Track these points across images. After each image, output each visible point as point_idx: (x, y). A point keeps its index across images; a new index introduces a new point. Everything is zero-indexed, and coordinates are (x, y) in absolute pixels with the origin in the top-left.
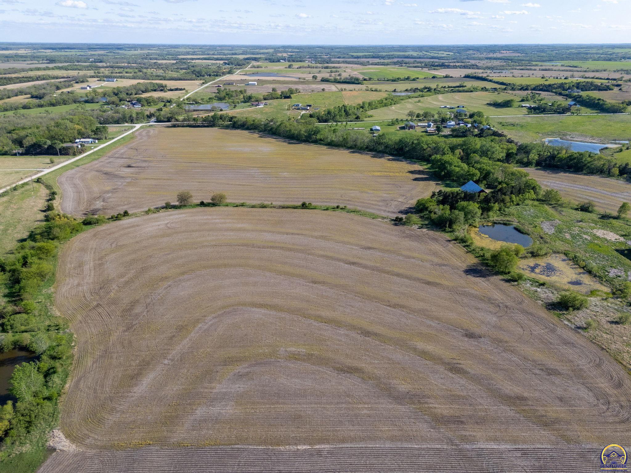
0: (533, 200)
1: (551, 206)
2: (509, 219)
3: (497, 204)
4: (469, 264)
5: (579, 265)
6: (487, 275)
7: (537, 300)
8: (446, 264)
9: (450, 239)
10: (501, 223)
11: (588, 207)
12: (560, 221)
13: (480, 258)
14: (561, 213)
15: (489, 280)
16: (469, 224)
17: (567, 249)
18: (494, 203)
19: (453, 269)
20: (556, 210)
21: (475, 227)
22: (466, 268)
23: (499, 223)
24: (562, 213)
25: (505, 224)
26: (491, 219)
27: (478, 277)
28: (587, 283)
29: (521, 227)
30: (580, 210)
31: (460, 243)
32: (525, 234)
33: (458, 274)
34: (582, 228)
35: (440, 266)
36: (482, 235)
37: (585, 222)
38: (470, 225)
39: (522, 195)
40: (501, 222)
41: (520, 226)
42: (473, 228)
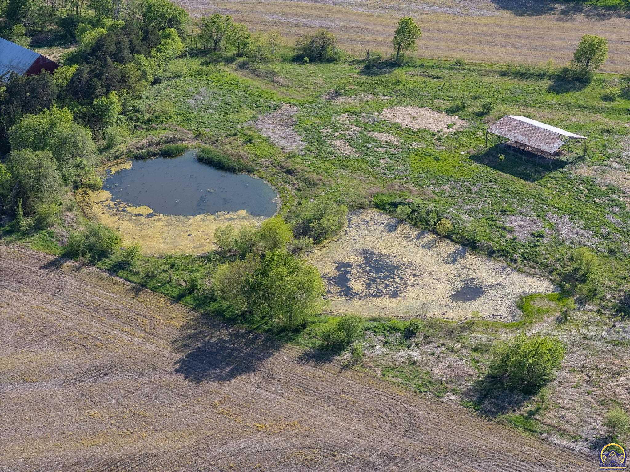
0: (181, 57)
1: (233, 65)
2: (169, 134)
3: (113, 96)
4: (175, 336)
5: (436, 233)
6: (251, 355)
7: (438, 394)
8: (106, 361)
9: (52, 257)
10: (154, 155)
11: (323, 48)
12: (292, 105)
13: (188, 298)
14: (274, 81)
15: (269, 376)
16: (71, 184)
17: (374, 190)
18: (106, 94)
19: (141, 375)
20: (255, 72)
21: (94, 188)
22: (178, 356)
23: (152, 155)
24: (276, 79)
25: (167, 154)
26: (122, 148)
27: (231, 376)
28: (491, 281)
29: (216, 152)
30: (307, 59)
31: (92, 263)
32: (240, 170)
33: (168, 387)
34: (355, 113)
35: (96, 380)
36: (129, 209)
37: (348, 93)
38: (76, 187)
39: (159, 50)
40: (152, 149)
41: (208, 147)
42: (90, 192)
